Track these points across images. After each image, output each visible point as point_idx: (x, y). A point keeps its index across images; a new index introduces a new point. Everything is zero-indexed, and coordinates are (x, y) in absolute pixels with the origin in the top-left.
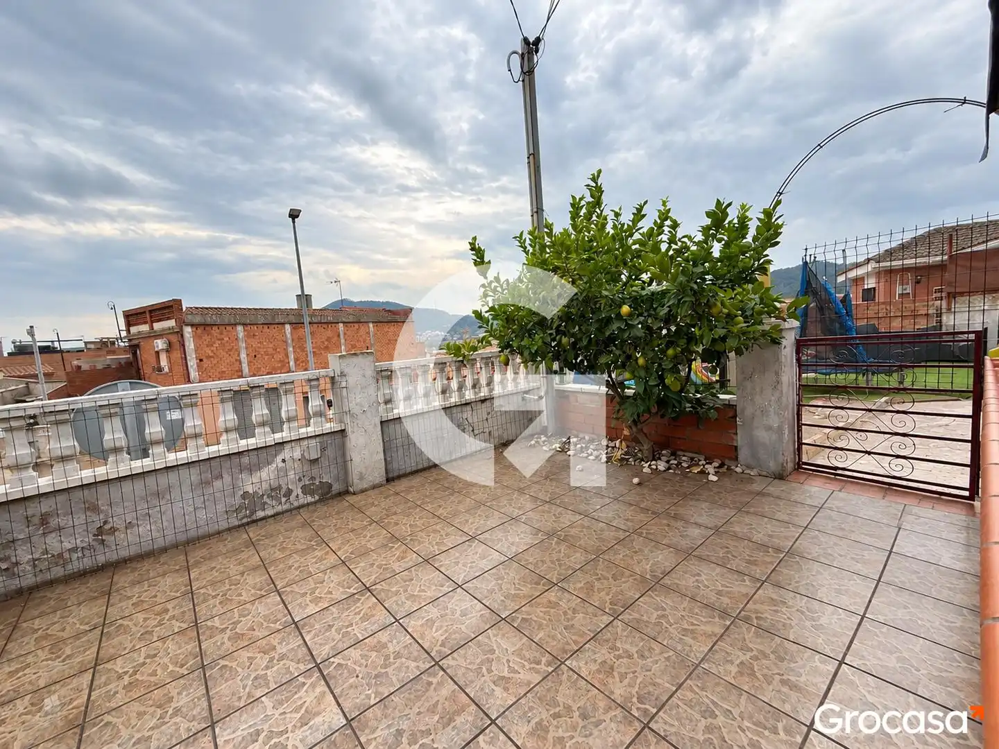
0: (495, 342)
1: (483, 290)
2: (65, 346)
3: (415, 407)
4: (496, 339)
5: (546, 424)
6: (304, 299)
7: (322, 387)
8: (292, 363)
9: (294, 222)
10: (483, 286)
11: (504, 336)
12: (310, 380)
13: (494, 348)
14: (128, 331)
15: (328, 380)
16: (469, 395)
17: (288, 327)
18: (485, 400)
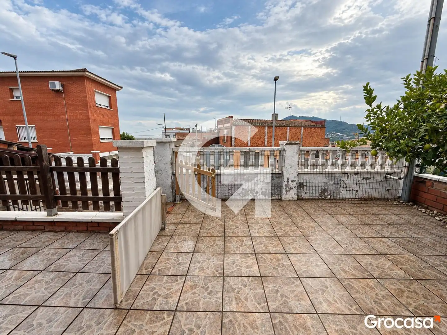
0: (369, 142)
1: (367, 112)
2: (203, 131)
3: (315, 170)
4: (370, 140)
5: (401, 196)
6: (275, 116)
7: (275, 155)
8: (266, 143)
9: (275, 82)
10: (368, 110)
11: (376, 140)
12: (271, 151)
13: (368, 147)
14: (218, 126)
15: (278, 152)
16: (348, 169)
17: (267, 127)
18: (358, 173)
